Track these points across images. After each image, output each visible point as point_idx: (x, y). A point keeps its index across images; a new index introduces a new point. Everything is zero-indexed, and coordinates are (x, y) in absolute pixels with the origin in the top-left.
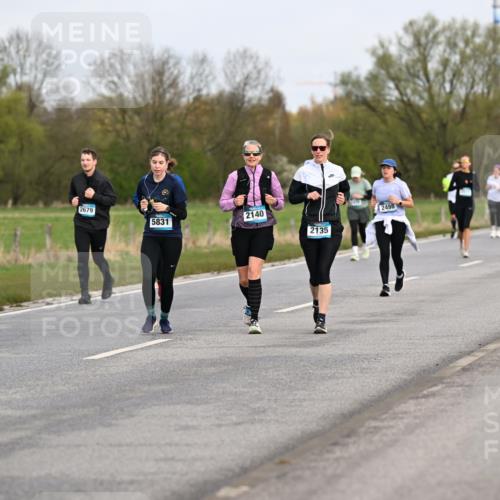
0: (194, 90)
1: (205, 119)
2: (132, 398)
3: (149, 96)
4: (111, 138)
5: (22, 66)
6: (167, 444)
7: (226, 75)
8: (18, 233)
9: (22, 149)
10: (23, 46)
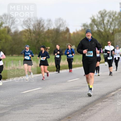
0: (48, 28)
1: (50, 35)
2: (33, 102)
3: (37, 29)
4: (28, 39)
5: (6, 22)
6: (41, 113)
7: (55, 24)
8: (5, 62)
9: (6, 42)
10: (6, 17)
